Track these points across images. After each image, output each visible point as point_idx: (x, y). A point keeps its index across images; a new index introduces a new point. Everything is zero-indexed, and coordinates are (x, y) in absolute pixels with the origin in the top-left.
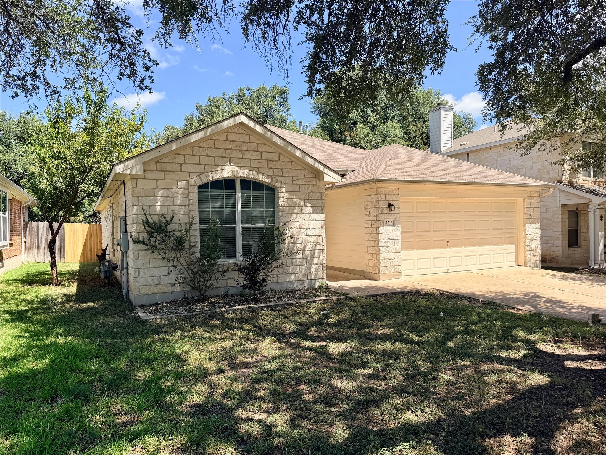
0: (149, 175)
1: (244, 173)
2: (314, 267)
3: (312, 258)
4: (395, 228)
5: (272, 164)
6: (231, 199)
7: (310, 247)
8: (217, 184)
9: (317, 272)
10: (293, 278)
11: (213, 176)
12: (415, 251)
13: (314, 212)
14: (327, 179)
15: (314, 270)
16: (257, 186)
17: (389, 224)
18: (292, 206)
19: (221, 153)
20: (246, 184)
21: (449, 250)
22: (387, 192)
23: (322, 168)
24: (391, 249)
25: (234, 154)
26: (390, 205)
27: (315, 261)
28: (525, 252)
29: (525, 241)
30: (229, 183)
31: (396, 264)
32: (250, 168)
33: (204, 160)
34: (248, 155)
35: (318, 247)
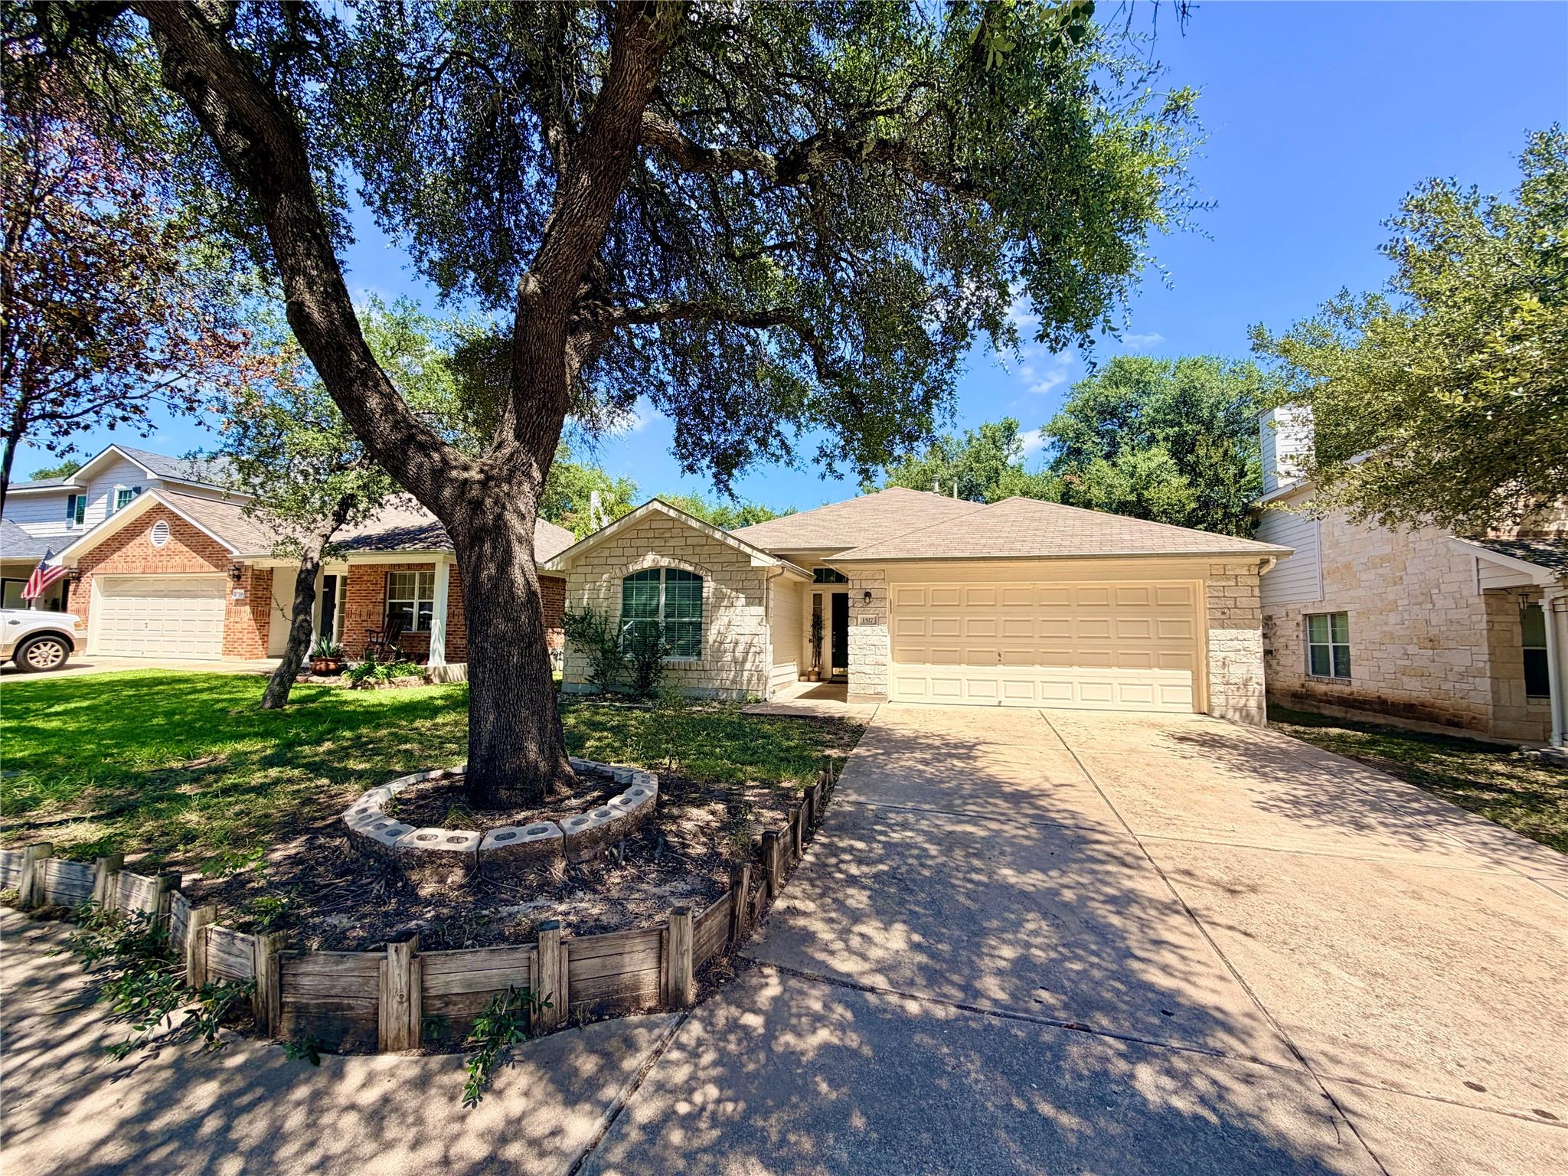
0: (579, 570)
1: (665, 562)
2: (746, 674)
3: (745, 660)
4: (877, 629)
5: (698, 550)
6: (655, 591)
7: (741, 648)
8: (642, 575)
9: (749, 681)
10: (717, 683)
11: (635, 567)
12: (928, 665)
13: (748, 604)
14: (754, 563)
15: (745, 678)
16: (685, 575)
17: (867, 622)
18: (720, 597)
19: (644, 542)
20: (672, 574)
21: (1000, 668)
22: (863, 576)
23: (748, 550)
24: (868, 660)
25: (657, 543)
26: (868, 595)
27: (748, 666)
28: (1208, 686)
29: (1208, 665)
30: (654, 573)
31: (876, 681)
32: (673, 556)
33: (627, 552)
34: (672, 543)
35: (753, 650)
